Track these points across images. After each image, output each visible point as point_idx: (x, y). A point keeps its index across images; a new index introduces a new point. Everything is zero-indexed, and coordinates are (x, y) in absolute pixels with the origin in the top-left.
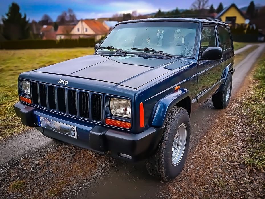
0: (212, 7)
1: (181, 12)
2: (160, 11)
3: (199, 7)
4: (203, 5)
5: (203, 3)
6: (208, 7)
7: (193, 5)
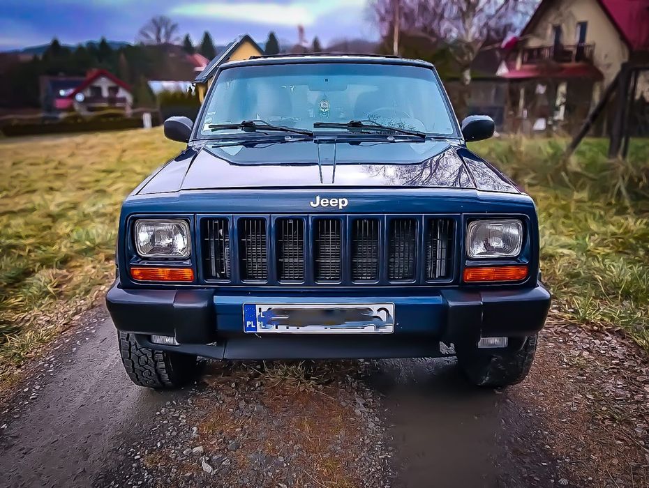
0: (187, 41)
1: (116, 48)
2: (55, 43)
3: (158, 39)
4: (168, 35)
5: (166, 28)
6: (178, 39)
7: (143, 33)
